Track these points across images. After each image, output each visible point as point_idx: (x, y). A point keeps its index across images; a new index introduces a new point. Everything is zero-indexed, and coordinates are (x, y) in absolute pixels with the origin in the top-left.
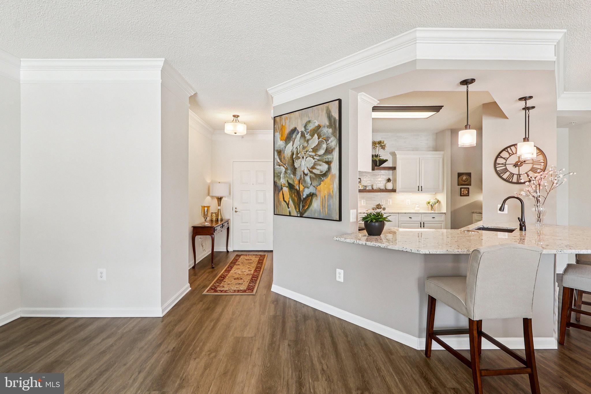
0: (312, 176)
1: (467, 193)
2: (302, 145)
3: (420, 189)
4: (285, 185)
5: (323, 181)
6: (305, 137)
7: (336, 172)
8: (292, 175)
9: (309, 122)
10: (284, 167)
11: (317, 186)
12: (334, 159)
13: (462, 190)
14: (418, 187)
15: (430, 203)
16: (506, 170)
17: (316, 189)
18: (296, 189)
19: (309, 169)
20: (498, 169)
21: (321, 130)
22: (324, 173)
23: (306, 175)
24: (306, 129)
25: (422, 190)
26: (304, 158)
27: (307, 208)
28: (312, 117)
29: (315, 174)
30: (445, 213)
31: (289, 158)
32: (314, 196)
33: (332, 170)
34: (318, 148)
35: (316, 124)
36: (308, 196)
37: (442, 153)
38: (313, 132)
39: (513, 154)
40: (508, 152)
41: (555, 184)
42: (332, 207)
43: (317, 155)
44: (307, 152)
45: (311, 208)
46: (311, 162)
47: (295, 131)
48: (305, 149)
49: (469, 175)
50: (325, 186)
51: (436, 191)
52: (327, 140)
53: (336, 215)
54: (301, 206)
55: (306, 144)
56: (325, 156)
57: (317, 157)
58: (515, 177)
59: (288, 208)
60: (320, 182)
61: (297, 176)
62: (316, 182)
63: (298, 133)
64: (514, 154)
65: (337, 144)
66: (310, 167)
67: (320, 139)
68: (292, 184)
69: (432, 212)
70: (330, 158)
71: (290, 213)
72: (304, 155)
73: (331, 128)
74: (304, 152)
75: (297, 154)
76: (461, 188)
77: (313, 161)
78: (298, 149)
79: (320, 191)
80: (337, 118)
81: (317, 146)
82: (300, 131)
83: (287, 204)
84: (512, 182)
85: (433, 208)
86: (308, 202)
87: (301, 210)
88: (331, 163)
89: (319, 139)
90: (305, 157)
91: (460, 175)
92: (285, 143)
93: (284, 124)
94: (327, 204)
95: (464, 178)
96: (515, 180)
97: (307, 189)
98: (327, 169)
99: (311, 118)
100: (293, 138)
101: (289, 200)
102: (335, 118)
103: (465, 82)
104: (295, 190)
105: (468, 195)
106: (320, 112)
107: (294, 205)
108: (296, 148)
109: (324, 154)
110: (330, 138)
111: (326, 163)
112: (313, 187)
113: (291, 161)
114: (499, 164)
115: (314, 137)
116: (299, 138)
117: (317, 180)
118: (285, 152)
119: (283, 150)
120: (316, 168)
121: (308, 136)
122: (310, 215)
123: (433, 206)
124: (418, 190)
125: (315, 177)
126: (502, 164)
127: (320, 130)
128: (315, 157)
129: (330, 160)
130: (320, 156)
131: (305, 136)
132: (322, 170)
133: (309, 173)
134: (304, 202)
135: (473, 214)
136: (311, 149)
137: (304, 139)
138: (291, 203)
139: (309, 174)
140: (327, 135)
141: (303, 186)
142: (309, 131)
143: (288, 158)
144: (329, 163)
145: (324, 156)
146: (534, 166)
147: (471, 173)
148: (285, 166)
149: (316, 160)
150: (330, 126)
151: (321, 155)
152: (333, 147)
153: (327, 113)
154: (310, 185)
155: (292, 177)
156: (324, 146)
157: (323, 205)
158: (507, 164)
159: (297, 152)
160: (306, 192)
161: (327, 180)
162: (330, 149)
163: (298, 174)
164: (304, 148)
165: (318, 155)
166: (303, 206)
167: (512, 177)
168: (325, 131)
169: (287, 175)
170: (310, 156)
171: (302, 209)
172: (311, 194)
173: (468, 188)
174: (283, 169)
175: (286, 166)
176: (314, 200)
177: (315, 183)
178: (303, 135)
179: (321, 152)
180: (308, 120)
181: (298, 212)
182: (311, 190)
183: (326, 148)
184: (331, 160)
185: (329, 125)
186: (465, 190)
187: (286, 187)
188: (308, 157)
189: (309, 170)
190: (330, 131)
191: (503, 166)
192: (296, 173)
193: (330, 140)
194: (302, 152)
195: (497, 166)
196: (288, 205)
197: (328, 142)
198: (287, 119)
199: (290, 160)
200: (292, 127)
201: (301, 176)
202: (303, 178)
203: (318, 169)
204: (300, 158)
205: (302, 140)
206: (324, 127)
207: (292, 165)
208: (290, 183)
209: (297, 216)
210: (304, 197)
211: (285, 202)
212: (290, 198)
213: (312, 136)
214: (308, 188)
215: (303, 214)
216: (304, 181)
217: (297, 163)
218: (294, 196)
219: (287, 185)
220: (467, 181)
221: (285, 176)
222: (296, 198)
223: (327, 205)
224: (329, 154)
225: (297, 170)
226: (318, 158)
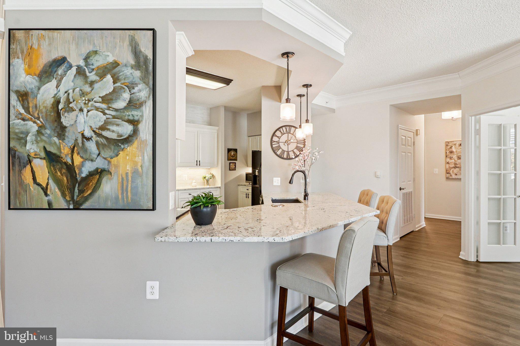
0: (100, 142)
1: (234, 167)
2: (78, 89)
3: (198, 164)
4: (39, 155)
5: (123, 150)
6: (86, 77)
7: (148, 138)
8: (56, 139)
9: (96, 52)
10: (35, 122)
11: (112, 158)
12: (144, 117)
13: (231, 164)
14: (196, 162)
15: (206, 178)
16: (279, 147)
17: (109, 162)
18: (66, 163)
19: (95, 129)
20: (274, 146)
21: (119, 71)
22: (125, 137)
23: (88, 139)
24: (87, 65)
25: (200, 165)
26: (83, 111)
27: (90, 194)
28: (101, 45)
29: (106, 138)
30: (220, 187)
31: (49, 108)
32: (104, 173)
33: (141, 134)
34: (114, 98)
35: (111, 59)
36: (91, 174)
37: (217, 128)
38: (103, 71)
39: (283, 133)
40: (280, 131)
41: (313, 160)
42: (140, 189)
43: (110, 109)
44: (89, 101)
45: (99, 193)
46: (98, 119)
47: (64, 62)
48: (86, 96)
49: (236, 150)
50: (128, 158)
51: (211, 166)
52: (131, 87)
53: (147, 202)
54: (76, 190)
55: (87, 88)
56: (127, 112)
57: (110, 111)
58: (286, 153)
59: (46, 195)
60: (118, 151)
61: (67, 140)
62: (110, 150)
63: (71, 67)
64: (285, 134)
65: (149, 96)
66: (98, 127)
67: (118, 84)
68: (54, 154)
69: (208, 186)
70: (137, 116)
71: (50, 204)
72: (83, 106)
73: (139, 70)
74: (84, 101)
75: (68, 102)
76: (230, 163)
77: (104, 117)
78: (69, 94)
79: (117, 166)
80: (150, 56)
81: (110, 94)
82: (74, 64)
83: (43, 189)
84: (283, 158)
85: (208, 182)
86: (91, 184)
87: (75, 198)
88: (139, 123)
89: (114, 82)
90: (85, 110)
91: (229, 150)
92: (38, 81)
93: (35, 46)
94: (131, 185)
95: (232, 153)
96: (285, 156)
97: (90, 162)
98: (132, 133)
99: (98, 48)
100: (58, 74)
101: (48, 182)
102: (147, 56)
103: (286, 55)
104: (61, 164)
105: (235, 169)
106: (118, 41)
107: (60, 189)
108: (66, 92)
109: (125, 108)
110: (137, 85)
111: (128, 123)
112: (104, 160)
113: (52, 114)
114: (274, 142)
115: (105, 80)
116: (73, 77)
117: (110, 149)
118: (39, 96)
119: (32, 92)
120: (108, 129)
121: (92, 76)
122: (96, 204)
123: (209, 180)
124: (197, 165)
125: (105, 142)
126: (276, 142)
127: (117, 69)
128: (107, 112)
129: (136, 118)
130: (116, 110)
131: (86, 74)
132: (120, 132)
133: (94, 136)
134: (84, 183)
135: (239, 187)
136: (100, 97)
137: (83, 80)
138: (53, 186)
139: (95, 138)
140: (131, 79)
141: (82, 157)
142: (93, 67)
143: (46, 107)
144: (134, 123)
145: (125, 111)
146: (298, 145)
147: (237, 149)
148: (38, 122)
149: (108, 116)
150: (137, 66)
151: (120, 109)
152: (143, 99)
153: (131, 44)
154: (96, 156)
155: (55, 143)
156: (126, 96)
157: (123, 189)
158: (280, 142)
159: (68, 99)
160: (88, 167)
161: (130, 149)
162: (137, 102)
163: (70, 137)
164: (83, 94)
165: (113, 108)
166: (81, 192)
167: (283, 154)
168: (128, 74)
169: (44, 138)
170: (97, 109)
171: (78, 196)
172: (99, 170)
173: (235, 163)
174: (32, 127)
175: (41, 122)
176: (104, 180)
177: (107, 153)
178: (80, 72)
179: (121, 104)
180: (91, 48)
181: (70, 201)
182: (100, 163)
183: (130, 99)
184: (139, 119)
185: (135, 65)
186: (233, 164)
187: (41, 158)
188: (92, 110)
189: (93, 131)
190: (137, 74)
191: (277, 144)
192: (64, 135)
193: (136, 89)
194: (79, 101)
195: (273, 143)
196: (45, 191)
197: (133, 91)
198: (45, 40)
199: (51, 112)
200: (55, 55)
201: (76, 140)
202: (80, 145)
203: (113, 131)
204: (73, 111)
205: (80, 81)
206: (126, 66)
207: (56, 121)
208: (50, 152)
209: (67, 207)
210: (84, 175)
211: (39, 185)
212: (50, 178)
213: (102, 76)
214: (92, 160)
215: (81, 205)
216: (84, 149)
217: (67, 119)
218: (59, 174)
219: (43, 154)
220: (235, 156)
221: (39, 139)
222: (65, 179)
223: (131, 187)
224: (134, 108)
225: (67, 130)
226: (113, 113)
